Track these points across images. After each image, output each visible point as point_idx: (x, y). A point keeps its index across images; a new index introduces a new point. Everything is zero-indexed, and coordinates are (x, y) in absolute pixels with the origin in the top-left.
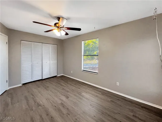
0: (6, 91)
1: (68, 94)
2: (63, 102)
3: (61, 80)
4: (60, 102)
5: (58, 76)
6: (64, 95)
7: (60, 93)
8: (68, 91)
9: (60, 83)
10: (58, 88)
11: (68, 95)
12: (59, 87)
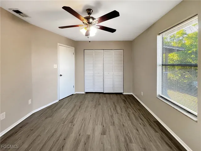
0: (73, 94)
1: (109, 128)
2: (91, 136)
3: (122, 101)
4: (89, 132)
5: (124, 94)
6: (103, 126)
7: (103, 120)
8: (114, 123)
9: (117, 105)
10: (108, 111)
11: (107, 130)
12: (110, 111)
